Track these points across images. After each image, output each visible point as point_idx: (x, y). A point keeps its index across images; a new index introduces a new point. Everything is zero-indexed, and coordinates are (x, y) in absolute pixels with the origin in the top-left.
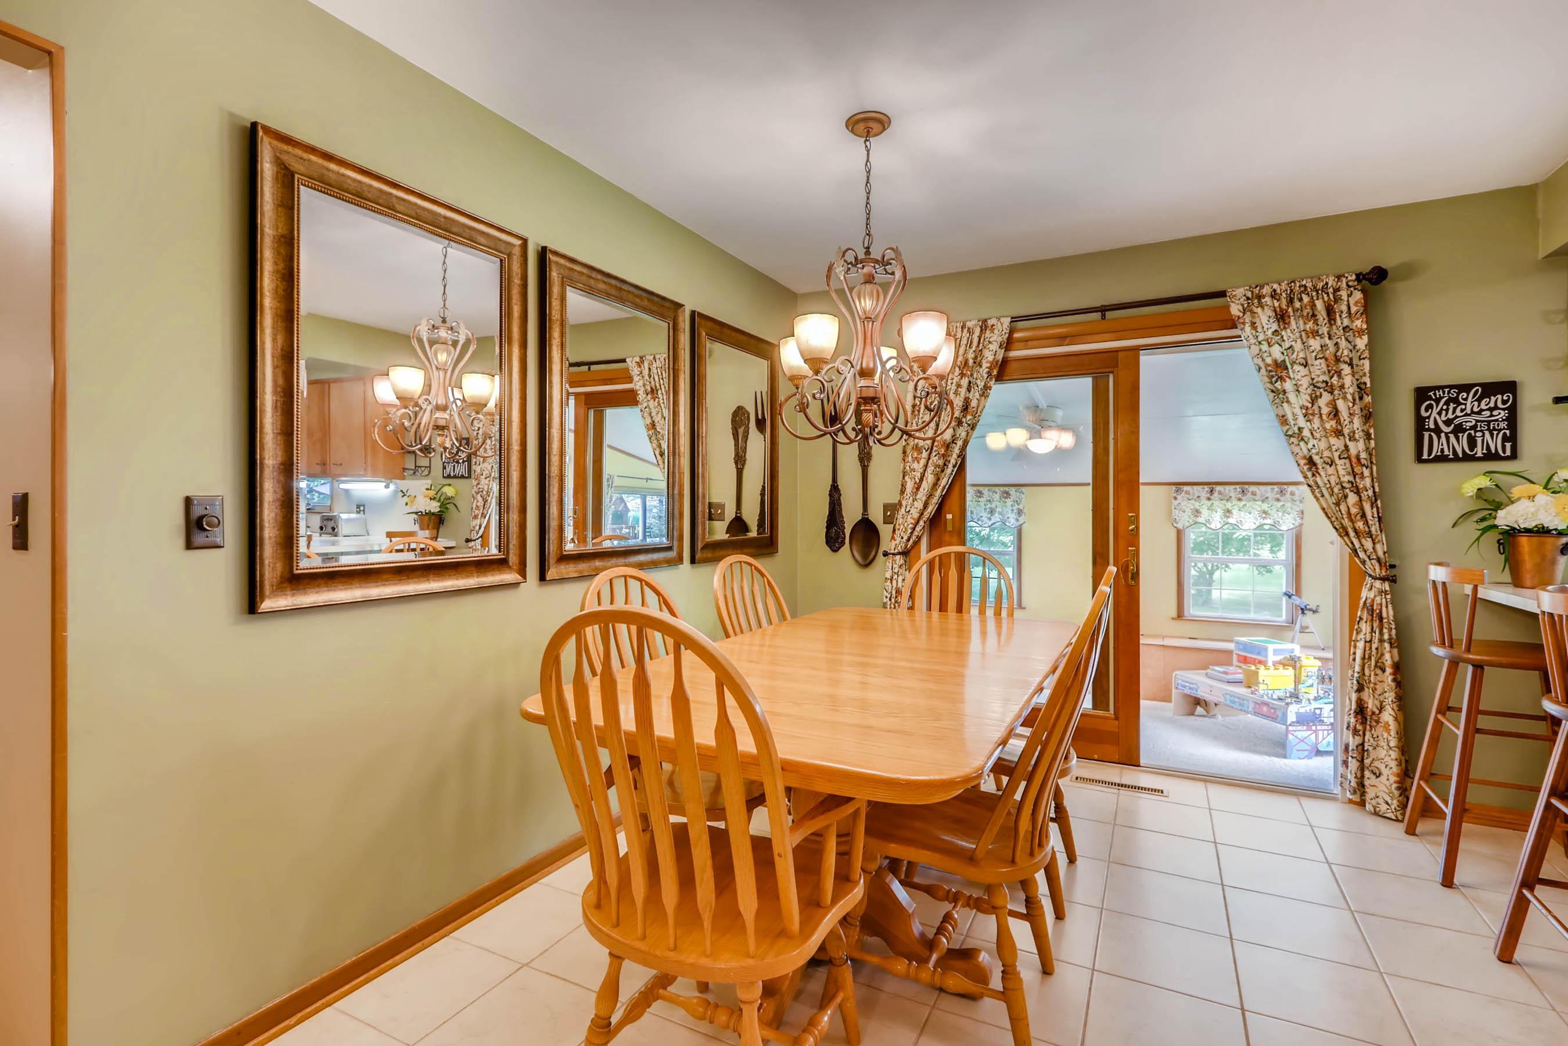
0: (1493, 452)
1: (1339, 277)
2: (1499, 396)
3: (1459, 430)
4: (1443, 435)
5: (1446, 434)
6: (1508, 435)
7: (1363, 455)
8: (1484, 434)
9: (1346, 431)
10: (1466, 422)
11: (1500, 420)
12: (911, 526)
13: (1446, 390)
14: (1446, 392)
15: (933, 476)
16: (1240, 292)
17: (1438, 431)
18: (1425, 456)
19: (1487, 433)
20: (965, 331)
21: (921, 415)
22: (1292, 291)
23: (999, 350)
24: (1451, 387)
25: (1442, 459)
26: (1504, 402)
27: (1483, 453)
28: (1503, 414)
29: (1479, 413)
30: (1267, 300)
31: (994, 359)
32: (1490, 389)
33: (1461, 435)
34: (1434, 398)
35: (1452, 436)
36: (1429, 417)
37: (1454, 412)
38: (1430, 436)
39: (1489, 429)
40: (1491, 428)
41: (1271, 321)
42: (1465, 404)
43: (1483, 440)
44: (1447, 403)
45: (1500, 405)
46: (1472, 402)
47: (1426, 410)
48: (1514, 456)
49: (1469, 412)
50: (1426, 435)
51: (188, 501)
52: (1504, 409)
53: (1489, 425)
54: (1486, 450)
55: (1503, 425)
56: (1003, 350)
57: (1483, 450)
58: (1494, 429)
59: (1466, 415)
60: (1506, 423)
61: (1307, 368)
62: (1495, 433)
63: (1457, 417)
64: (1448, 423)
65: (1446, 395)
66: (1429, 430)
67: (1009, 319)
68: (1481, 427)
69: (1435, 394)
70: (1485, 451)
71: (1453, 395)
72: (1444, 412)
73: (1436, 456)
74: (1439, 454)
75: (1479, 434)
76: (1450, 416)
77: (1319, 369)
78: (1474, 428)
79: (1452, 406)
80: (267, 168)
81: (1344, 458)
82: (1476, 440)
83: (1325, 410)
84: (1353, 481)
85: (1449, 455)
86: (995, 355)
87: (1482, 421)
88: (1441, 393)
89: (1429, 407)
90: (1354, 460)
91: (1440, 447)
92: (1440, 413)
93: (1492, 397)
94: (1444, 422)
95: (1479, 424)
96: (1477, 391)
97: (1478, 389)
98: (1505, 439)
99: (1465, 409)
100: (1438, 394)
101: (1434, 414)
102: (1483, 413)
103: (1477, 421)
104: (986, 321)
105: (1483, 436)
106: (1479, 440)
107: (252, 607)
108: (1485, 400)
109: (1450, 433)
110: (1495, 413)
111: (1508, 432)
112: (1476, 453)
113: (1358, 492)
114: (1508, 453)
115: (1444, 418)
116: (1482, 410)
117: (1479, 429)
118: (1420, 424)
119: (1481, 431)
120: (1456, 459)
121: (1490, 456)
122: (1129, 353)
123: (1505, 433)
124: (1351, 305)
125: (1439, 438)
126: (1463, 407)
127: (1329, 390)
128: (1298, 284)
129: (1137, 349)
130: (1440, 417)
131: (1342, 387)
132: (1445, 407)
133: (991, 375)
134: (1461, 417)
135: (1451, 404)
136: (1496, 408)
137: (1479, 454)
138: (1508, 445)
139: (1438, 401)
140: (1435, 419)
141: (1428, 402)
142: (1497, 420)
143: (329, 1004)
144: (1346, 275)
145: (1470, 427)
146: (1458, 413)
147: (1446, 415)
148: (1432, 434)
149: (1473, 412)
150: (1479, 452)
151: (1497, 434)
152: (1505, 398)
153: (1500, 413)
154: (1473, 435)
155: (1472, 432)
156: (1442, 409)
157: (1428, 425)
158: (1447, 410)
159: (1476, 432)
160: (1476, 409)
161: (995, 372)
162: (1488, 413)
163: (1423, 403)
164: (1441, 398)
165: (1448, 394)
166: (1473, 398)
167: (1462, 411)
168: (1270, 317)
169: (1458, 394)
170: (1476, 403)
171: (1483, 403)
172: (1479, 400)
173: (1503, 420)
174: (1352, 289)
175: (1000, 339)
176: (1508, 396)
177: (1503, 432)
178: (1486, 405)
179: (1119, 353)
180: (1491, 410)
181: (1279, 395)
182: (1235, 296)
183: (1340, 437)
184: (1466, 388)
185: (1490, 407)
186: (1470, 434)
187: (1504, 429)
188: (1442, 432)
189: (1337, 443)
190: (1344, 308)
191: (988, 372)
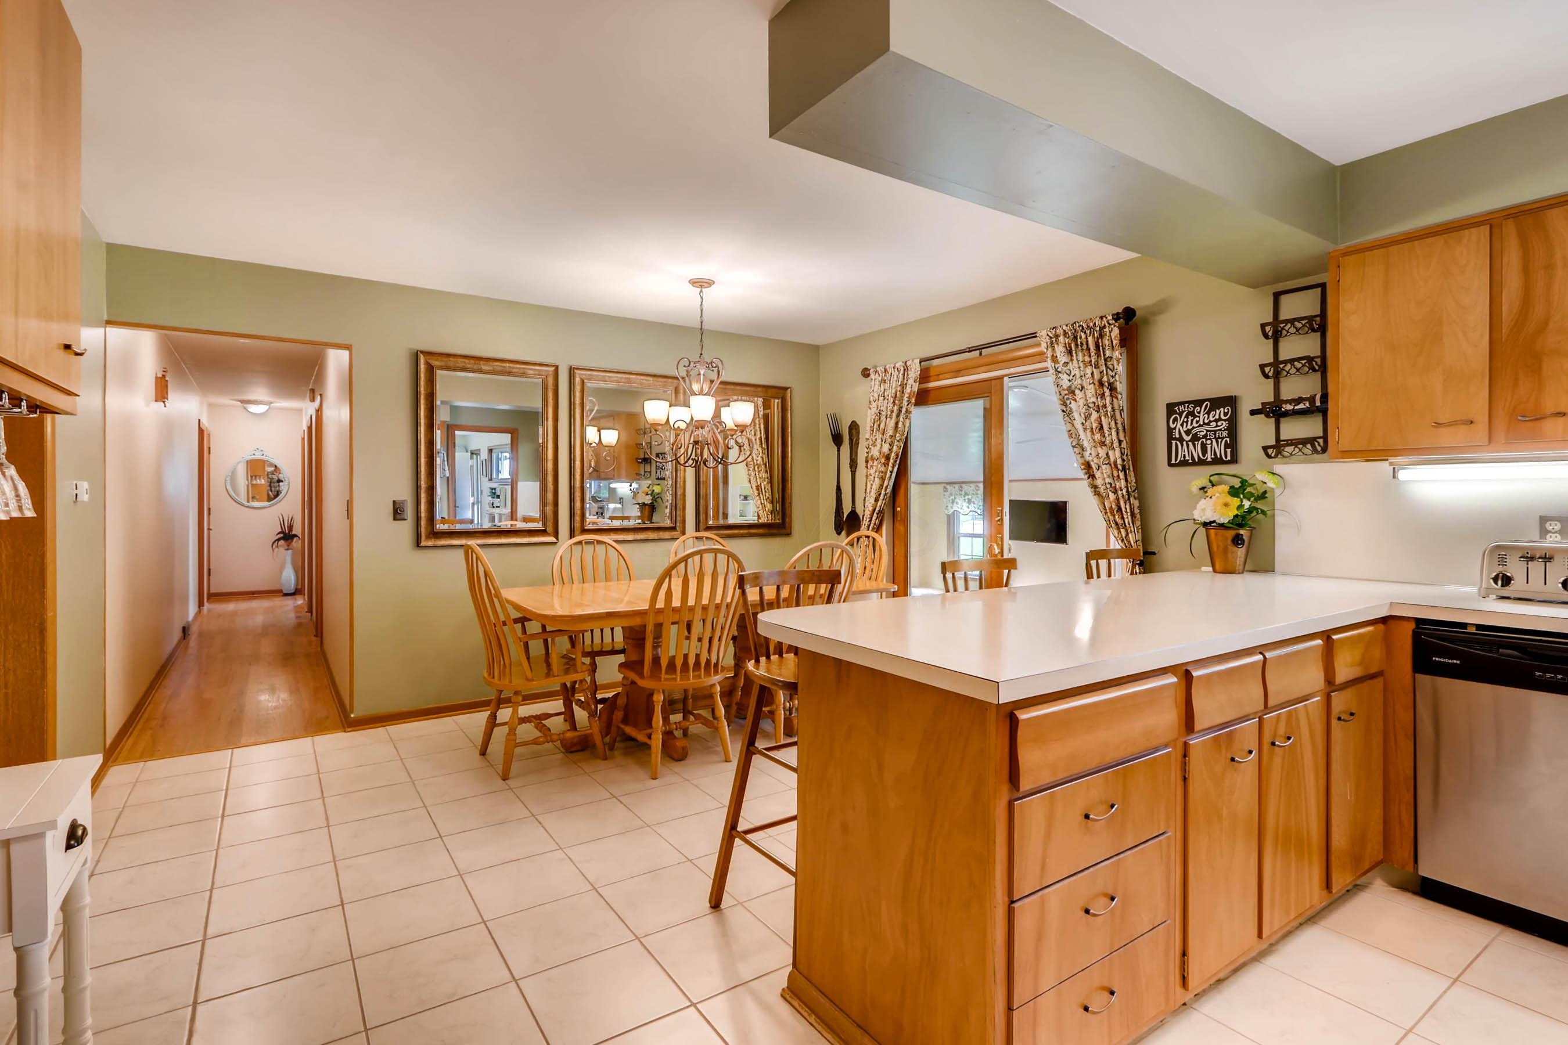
0: (1219, 457)
1: (1102, 318)
2: (1222, 409)
3: (1195, 438)
4: (1185, 443)
5: (1187, 442)
6: (1229, 442)
7: (1119, 462)
8: (1212, 441)
9: (1107, 442)
10: (1200, 432)
11: (1223, 429)
12: (869, 516)
13: (1186, 405)
14: (1186, 407)
15: (878, 479)
16: (1044, 333)
17: (1181, 439)
18: (1173, 462)
19: (1214, 440)
20: (896, 369)
21: (874, 434)
22: (1075, 330)
23: (914, 384)
24: (1189, 402)
25: (1184, 463)
26: (1225, 414)
27: (1212, 458)
28: (1225, 424)
29: (1208, 424)
30: (1061, 339)
31: (911, 391)
32: (1216, 403)
33: (1196, 443)
34: (1178, 412)
35: (1190, 443)
36: (1175, 428)
37: (1192, 424)
38: (1176, 444)
39: (1215, 438)
40: (1217, 437)
41: (1062, 355)
42: (1199, 417)
43: (1211, 447)
44: (1187, 417)
45: (1223, 417)
46: (1204, 415)
47: (1173, 423)
48: (1234, 460)
49: (1202, 423)
50: (1174, 442)
51: (394, 502)
52: (1225, 420)
53: (1215, 434)
54: (1214, 455)
55: (1225, 434)
56: (918, 383)
57: (1211, 455)
58: (1219, 438)
59: (1200, 426)
60: (1227, 432)
61: (1083, 392)
62: (1220, 440)
63: (1194, 428)
64: (1188, 432)
65: (1186, 409)
66: (1175, 439)
67: (918, 361)
68: (1210, 436)
69: (1179, 409)
70: (1213, 457)
71: (1191, 409)
72: (1185, 424)
73: (1180, 460)
74: (1182, 459)
75: (1209, 442)
76: (1189, 427)
77: (1091, 390)
78: (1205, 436)
79: (1190, 418)
80: (422, 367)
81: (1105, 464)
82: (1207, 447)
83: (1094, 425)
84: (1112, 483)
85: (1189, 460)
86: (911, 388)
87: (1211, 431)
88: (1182, 408)
89: (1175, 420)
90: (1113, 466)
91: (1183, 453)
92: (1182, 425)
93: (1217, 410)
94: (1185, 432)
95: (1208, 433)
96: (1207, 405)
97: (1207, 404)
98: (1227, 446)
99: (1199, 421)
100: (1181, 408)
101: (1179, 426)
102: (1211, 424)
103: (1207, 431)
104: (906, 362)
105: (1211, 443)
106: (1209, 447)
107: (418, 544)
108: (1212, 413)
109: (1189, 441)
110: (1219, 423)
111: (1228, 439)
112: (1207, 459)
113: (1115, 492)
114: (1229, 458)
115: (1185, 429)
116: (1210, 422)
117: (1208, 437)
118: (1170, 431)
119: (1210, 439)
120: (1194, 463)
121: (1217, 461)
122: (998, 380)
123: (1226, 441)
124: (1113, 340)
125: (1182, 445)
126: (1198, 419)
127: (1096, 409)
128: (1077, 325)
129: (1001, 378)
130: (1183, 427)
131: (1105, 406)
132: (1186, 420)
133: (911, 402)
134: (1196, 427)
135: (1190, 417)
136: (1220, 419)
137: (1209, 459)
138: (1229, 451)
139: (1181, 414)
140: (1179, 429)
141: (1175, 416)
142: (1220, 430)
143: (451, 716)
144: (1107, 316)
145: (1203, 436)
146: (1195, 425)
147: (1186, 427)
148: (1178, 442)
149: (1204, 423)
150: (1209, 457)
151: (1221, 442)
152: (1226, 411)
153: (1222, 424)
154: (1205, 442)
155: (1204, 440)
156: (1183, 422)
157: (1175, 435)
158: (1187, 422)
159: (1207, 440)
160: (1206, 421)
161: (913, 401)
162: (1214, 424)
163: (1171, 417)
164: (1183, 412)
165: (1188, 408)
166: (1204, 411)
167: (1197, 422)
168: (1061, 352)
169: (1194, 408)
170: (1206, 415)
171: (1211, 415)
172: (1208, 413)
173: (1225, 430)
174: (1112, 326)
175: (914, 376)
176: (1228, 409)
177: (1224, 440)
178: (1213, 417)
179: (993, 381)
180: (1216, 421)
181: (1067, 413)
182: (1042, 336)
183: (1103, 447)
184: (1199, 403)
185: (1216, 419)
186: (1202, 442)
187: (1226, 437)
188: (1184, 440)
189: (1102, 452)
190: (1107, 342)
191: (908, 401)
